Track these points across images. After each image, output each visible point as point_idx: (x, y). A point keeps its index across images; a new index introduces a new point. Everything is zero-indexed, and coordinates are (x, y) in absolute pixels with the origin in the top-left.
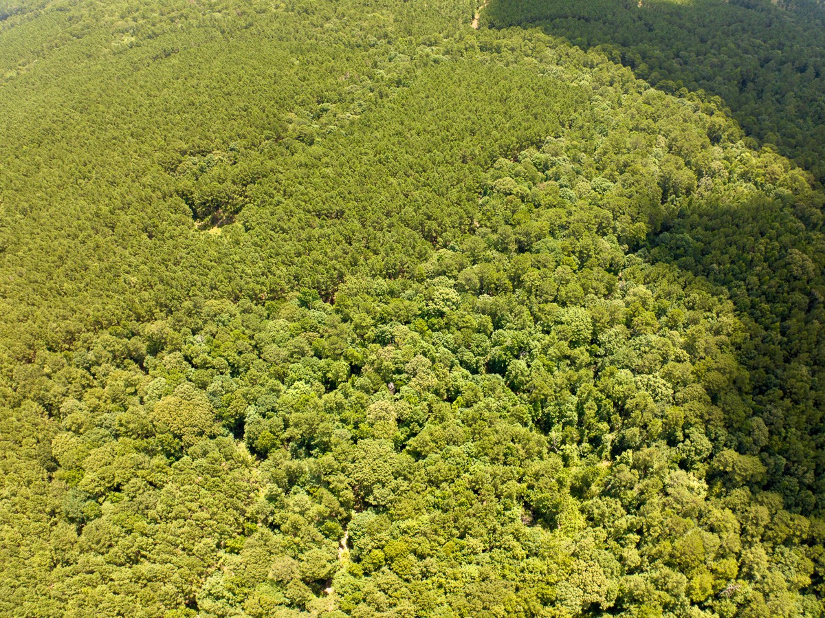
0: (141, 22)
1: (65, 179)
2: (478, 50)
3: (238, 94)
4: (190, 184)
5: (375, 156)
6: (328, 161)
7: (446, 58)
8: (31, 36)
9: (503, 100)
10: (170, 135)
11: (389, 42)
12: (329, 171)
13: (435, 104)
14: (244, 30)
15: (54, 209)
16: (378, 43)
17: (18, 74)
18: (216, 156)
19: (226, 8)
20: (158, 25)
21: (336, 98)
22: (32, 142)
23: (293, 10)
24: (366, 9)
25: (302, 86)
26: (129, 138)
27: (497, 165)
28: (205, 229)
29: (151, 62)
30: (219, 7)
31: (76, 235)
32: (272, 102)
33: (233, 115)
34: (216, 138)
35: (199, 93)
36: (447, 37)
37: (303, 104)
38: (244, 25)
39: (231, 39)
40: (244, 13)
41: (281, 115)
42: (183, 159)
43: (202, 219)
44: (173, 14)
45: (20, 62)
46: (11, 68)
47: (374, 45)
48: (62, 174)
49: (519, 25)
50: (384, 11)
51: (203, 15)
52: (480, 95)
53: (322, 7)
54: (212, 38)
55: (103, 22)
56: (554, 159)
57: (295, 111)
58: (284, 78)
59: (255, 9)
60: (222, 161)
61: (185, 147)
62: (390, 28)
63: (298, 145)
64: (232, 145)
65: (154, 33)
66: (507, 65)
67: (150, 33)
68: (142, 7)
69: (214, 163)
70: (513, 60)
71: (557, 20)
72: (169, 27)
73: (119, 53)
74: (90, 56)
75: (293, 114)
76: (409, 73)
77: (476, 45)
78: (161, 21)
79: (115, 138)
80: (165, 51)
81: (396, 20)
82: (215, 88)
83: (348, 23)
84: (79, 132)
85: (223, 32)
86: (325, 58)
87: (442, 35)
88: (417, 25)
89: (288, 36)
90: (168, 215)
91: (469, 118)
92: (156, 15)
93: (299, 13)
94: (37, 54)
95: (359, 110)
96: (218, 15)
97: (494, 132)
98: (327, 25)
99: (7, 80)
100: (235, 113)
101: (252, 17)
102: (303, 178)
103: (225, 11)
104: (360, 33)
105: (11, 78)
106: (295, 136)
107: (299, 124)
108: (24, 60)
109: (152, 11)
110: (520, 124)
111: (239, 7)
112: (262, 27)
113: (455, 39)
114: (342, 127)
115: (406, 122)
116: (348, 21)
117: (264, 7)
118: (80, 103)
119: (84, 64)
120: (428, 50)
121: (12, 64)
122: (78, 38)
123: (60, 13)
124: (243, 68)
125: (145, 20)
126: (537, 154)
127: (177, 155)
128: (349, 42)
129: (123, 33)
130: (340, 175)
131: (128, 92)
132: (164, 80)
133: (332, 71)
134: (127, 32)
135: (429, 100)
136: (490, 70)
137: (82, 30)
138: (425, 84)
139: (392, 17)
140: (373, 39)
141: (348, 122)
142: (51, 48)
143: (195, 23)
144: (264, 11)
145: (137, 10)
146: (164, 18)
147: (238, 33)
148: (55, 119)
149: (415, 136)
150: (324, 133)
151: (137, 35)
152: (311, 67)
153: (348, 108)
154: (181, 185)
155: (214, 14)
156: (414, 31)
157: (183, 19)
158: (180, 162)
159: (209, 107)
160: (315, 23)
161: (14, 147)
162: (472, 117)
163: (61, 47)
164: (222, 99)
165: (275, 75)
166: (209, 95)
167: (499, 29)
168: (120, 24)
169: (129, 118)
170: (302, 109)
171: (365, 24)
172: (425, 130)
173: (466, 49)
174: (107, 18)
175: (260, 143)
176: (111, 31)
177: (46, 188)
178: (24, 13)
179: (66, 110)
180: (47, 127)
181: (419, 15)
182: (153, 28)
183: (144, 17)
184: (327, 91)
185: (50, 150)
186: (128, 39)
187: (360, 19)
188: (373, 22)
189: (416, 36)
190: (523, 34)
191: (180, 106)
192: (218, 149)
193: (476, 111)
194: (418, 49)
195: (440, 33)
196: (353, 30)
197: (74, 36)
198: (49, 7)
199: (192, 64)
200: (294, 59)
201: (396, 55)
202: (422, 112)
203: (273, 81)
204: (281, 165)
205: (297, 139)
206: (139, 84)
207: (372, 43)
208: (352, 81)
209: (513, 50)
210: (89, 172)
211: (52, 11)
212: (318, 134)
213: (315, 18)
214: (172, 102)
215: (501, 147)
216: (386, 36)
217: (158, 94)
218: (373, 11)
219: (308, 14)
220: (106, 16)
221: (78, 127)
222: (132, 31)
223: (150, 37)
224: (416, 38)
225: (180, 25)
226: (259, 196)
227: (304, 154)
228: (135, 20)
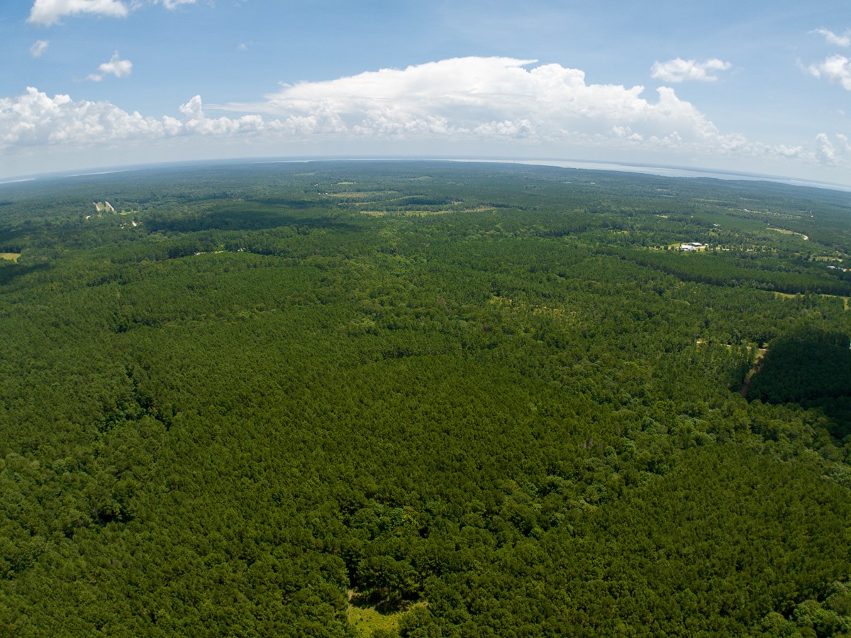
0: (387, 307)
1: (231, 468)
2: (749, 432)
3: (457, 435)
4: (360, 543)
5: (605, 579)
6: (542, 571)
7: (711, 437)
8: (281, 282)
9: (782, 516)
10: (363, 464)
11: (644, 403)
12: (540, 586)
13: (696, 513)
14: (486, 350)
15: (201, 502)
16: (632, 401)
17: (251, 317)
18: (406, 513)
19: (474, 319)
20: (402, 317)
21: (572, 471)
22: (222, 404)
23: (542, 339)
24: (623, 354)
25: (534, 445)
26: (319, 449)
27: (766, 622)
28: (359, 606)
29: (381, 357)
30: (468, 316)
31: (204, 551)
32: (493, 459)
33: (443, 463)
34: (413, 489)
35: (414, 420)
36: (712, 408)
37: (530, 471)
38: (488, 343)
39: (470, 355)
40: (490, 329)
41: (500, 481)
42: (366, 502)
43: (361, 590)
44: (420, 310)
45: (259, 305)
46: (247, 308)
47: (625, 404)
48: (231, 460)
49: (797, 400)
50: (642, 361)
51: (450, 319)
52: (752, 506)
53: (575, 343)
54: (450, 349)
55: (351, 295)
56: (840, 619)
57: (518, 479)
58: (516, 428)
59: (503, 327)
60: (411, 522)
61: (374, 487)
62: (648, 385)
63: (510, 532)
64: (430, 504)
65: (395, 325)
66: (784, 458)
67: (392, 322)
68: (393, 292)
69: (400, 522)
70: (791, 451)
71: (842, 398)
72: (411, 322)
73: (354, 334)
74: (325, 327)
75: (514, 482)
76: (666, 453)
77: (748, 422)
78: (406, 314)
79: (304, 442)
80: (399, 348)
81: (655, 375)
82: (434, 418)
83: (600, 369)
84: (272, 416)
85: (464, 345)
86: (568, 411)
87: (707, 403)
88: (678, 385)
89: (532, 370)
90: (317, 580)
91: (737, 542)
92: (404, 304)
93: (548, 342)
94: (279, 304)
95: (596, 497)
96: (464, 324)
97: (769, 570)
98: (576, 367)
99: (238, 319)
100: (447, 461)
101: (497, 337)
102: (502, 589)
103: (472, 322)
104: (612, 384)
105: (243, 319)
106: (509, 515)
107: (517, 501)
108: (263, 305)
109: (402, 299)
110: (803, 561)
111: (488, 320)
112: (505, 351)
113: (722, 411)
114: (571, 519)
115: (655, 535)
116: (601, 366)
117: (512, 327)
118: (291, 380)
119: (315, 334)
120: (689, 422)
121: (250, 304)
122: (322, 303)
123: (317, 270)
124: (472, 401)
125: (391, 308)
126: (819, 611)
127: (360, 495)
128: (599, 394)
129: (366, 313)
130: (552, 598)
131: (343, 386)
132: (383, 389)
133: (573, 431)
134: (371, 314)
135: (689, 504)
136: (764, 465)
137: (329, 296)
138: (685, 476)
139: (651, 370)
140: (626, 396)
141: (580, 511)
142: (293, 303)
143: (439, 327)
144: (512, 333)
145: (388, 294)
146: (410, 311)
147: (480, 351)
148: (256, 388)
149: (664, 559)
150: (546, 521)
151: (378, 321)
152: (550, 421)
153: (584, 491)
154: (350, 542)
155: (461, 321)
156: (676, 393)
157: (428, 318)
158: (362, 506)
159: (420, 443)
160: (564, 360)
161: (203, 400)
162: (741, 541)
163: (303, 306)
164: (437, 436)
165: (506, 421)
166: (425, 426)
167: (774, 403)
168: (367, 302)
169: (328, 422)
170: (526, 479)
171: (619, 374)
172: (678, 552)
173: (736, 429)
174: (356, 292)
175: (464, 512)
176: (355, 307)
177: (206, 469)
178: (285, 257)
179: (271, 383)
180: (245, 394)
181: (682, 373)
182: (396, 318)
183: (391, 304)
184: (562, 460)
185: (233, 424)
186: (368, 323)
187: (614, 366)
188: (629, 373)
189: (677, 401)
190: (803, 415)
191: (387, 430)
192: (411, 504)
193: (747, 531)
194: (678, 418)
195: (705, 401)
196: (605, 378)
197: (319, 299)
198: (309, 259)
199: (419, 376)
200: (531, 405)
201: (651, 423)
202: (677, 520)
203: (501, 430)
204: (480, 559)
205: (510, 520)
206: (356, 383)
207: (625, 400)
208: (594, 452)
209: (791, 436)
210: (260, 473)
211: (310, 265)
212: (539, 521)
213: (565, 354)
214: (381, 421)
215: (775, 595)
216: (641, 394)
217: (371, 403)
218: (630, 359)
219: (558, 347)
220: (357, 289)
221: (274, 409)
222: (374, 314)
223: (390, 328)
224: (677, 404)
225: (423, 324)
226: (438, 598)
227: (513, 551)
228: (382, 303)
